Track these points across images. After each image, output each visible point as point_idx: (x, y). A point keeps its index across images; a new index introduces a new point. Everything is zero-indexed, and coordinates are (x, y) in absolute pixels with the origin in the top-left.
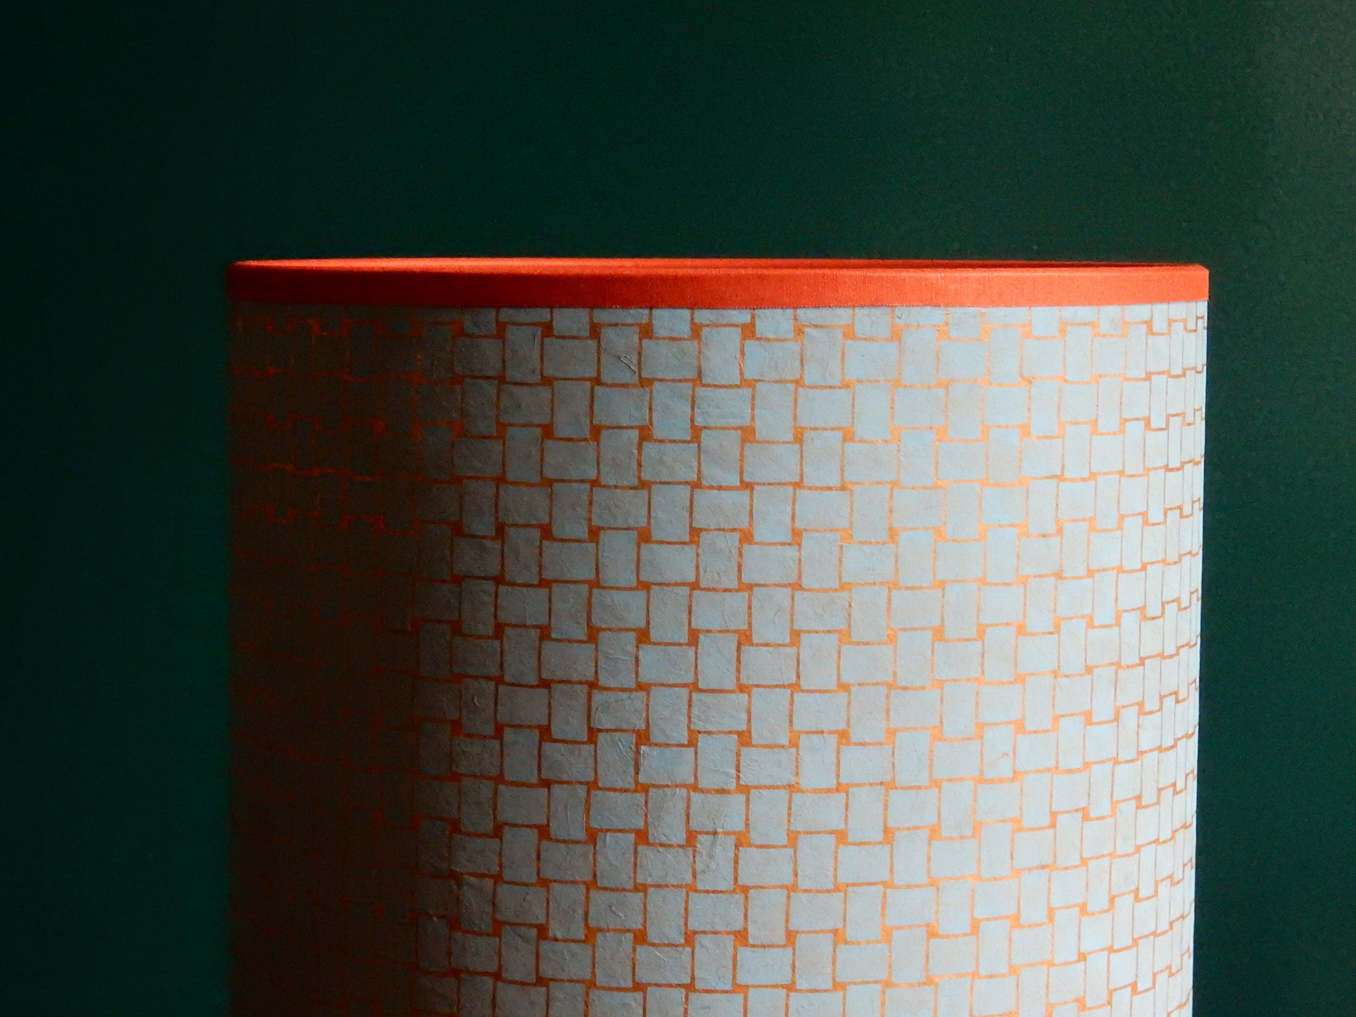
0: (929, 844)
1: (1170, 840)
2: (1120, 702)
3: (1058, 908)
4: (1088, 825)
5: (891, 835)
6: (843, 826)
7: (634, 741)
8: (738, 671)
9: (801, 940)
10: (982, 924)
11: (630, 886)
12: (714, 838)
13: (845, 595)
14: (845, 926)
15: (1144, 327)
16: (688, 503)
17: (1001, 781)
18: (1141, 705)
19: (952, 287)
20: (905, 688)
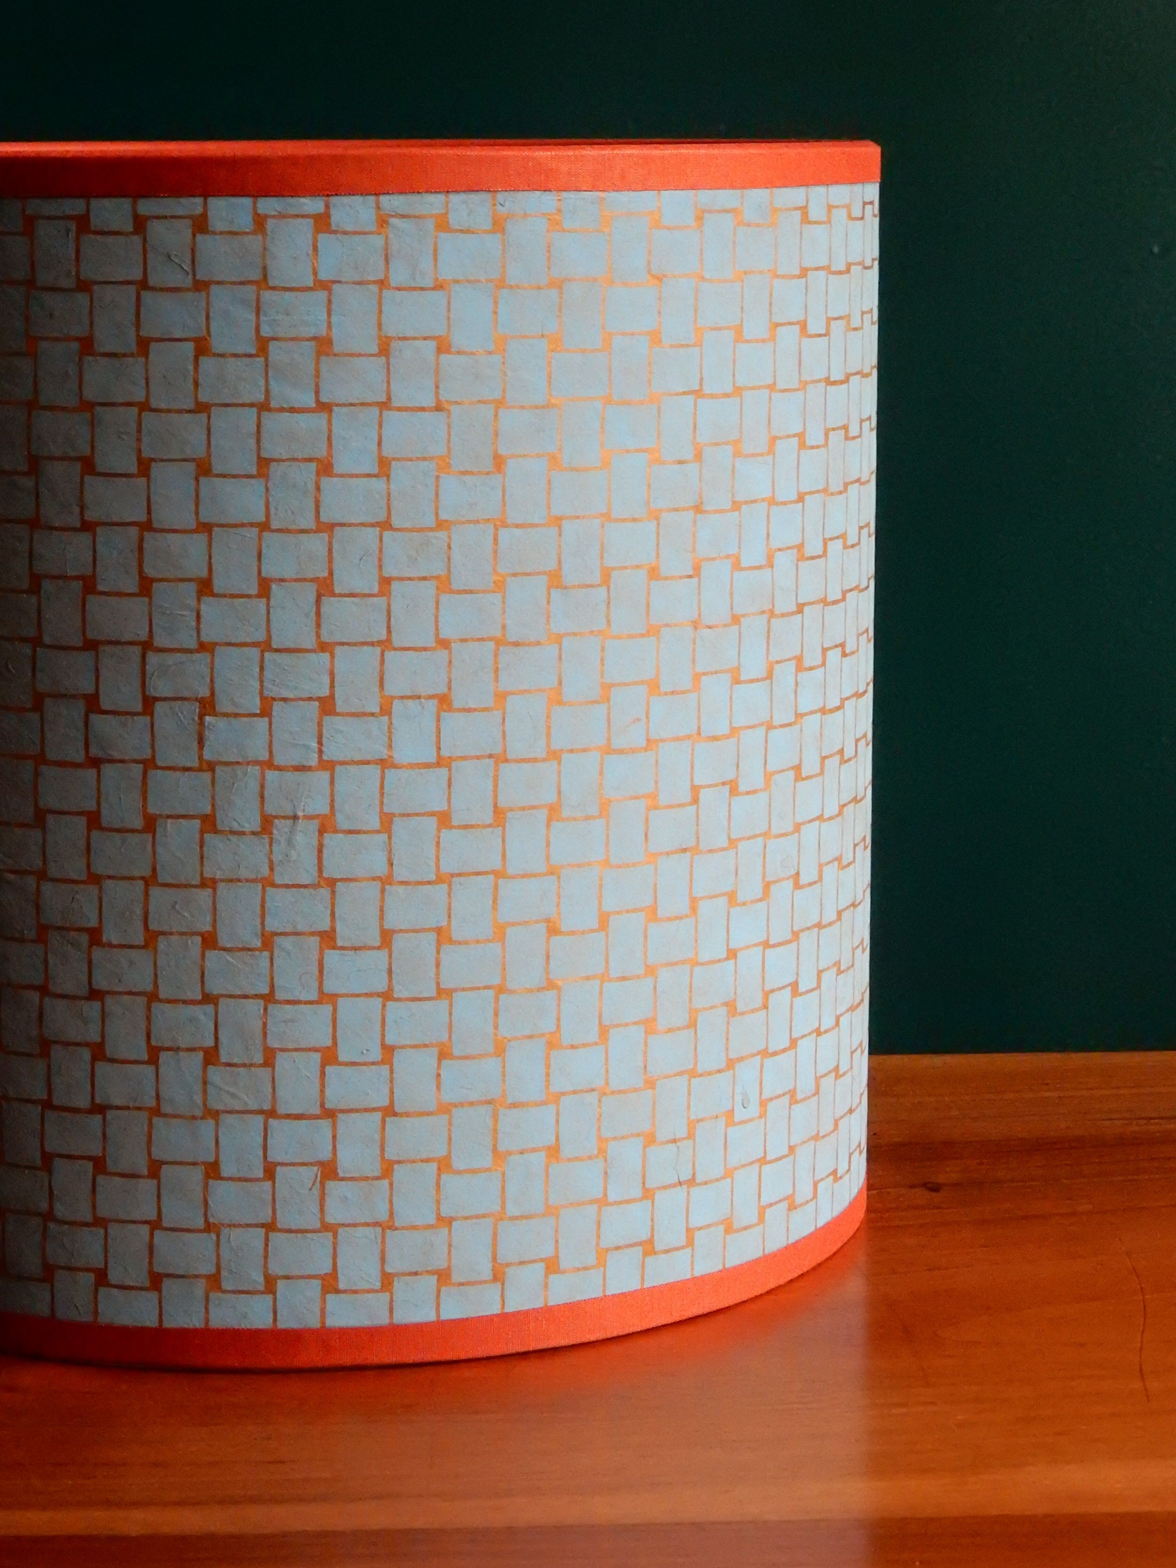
0: (548, 825)
1: (838, 815)
2: (774, 657)
3: (702, 898)
4: (736, 800)
5: (502, 816)
6: (446, 808)
7: (197, 710)
8: (318, 625)
9: (399, 942)
10: (612, 918)
11: (196, 881)
12: (294, 823)
13: (442, 535)
14: (449, 921)
15: (798, 213)
16: (254, 428)
17: (633, 751)
18: (799, 659)
19: (564, 168)
20: (516, 644)
